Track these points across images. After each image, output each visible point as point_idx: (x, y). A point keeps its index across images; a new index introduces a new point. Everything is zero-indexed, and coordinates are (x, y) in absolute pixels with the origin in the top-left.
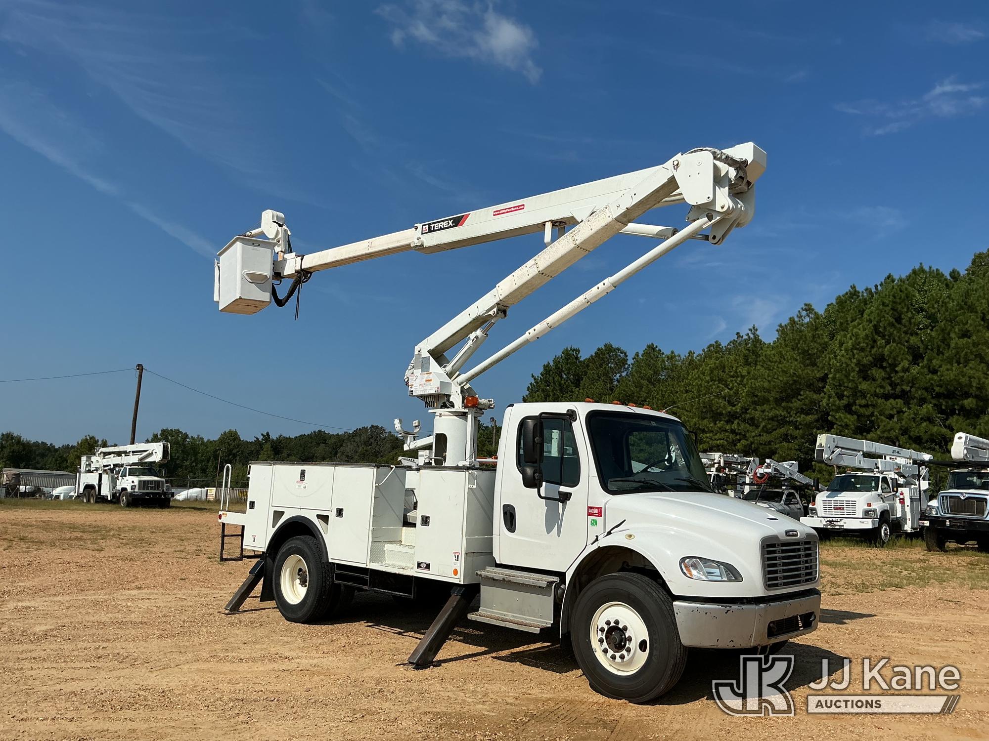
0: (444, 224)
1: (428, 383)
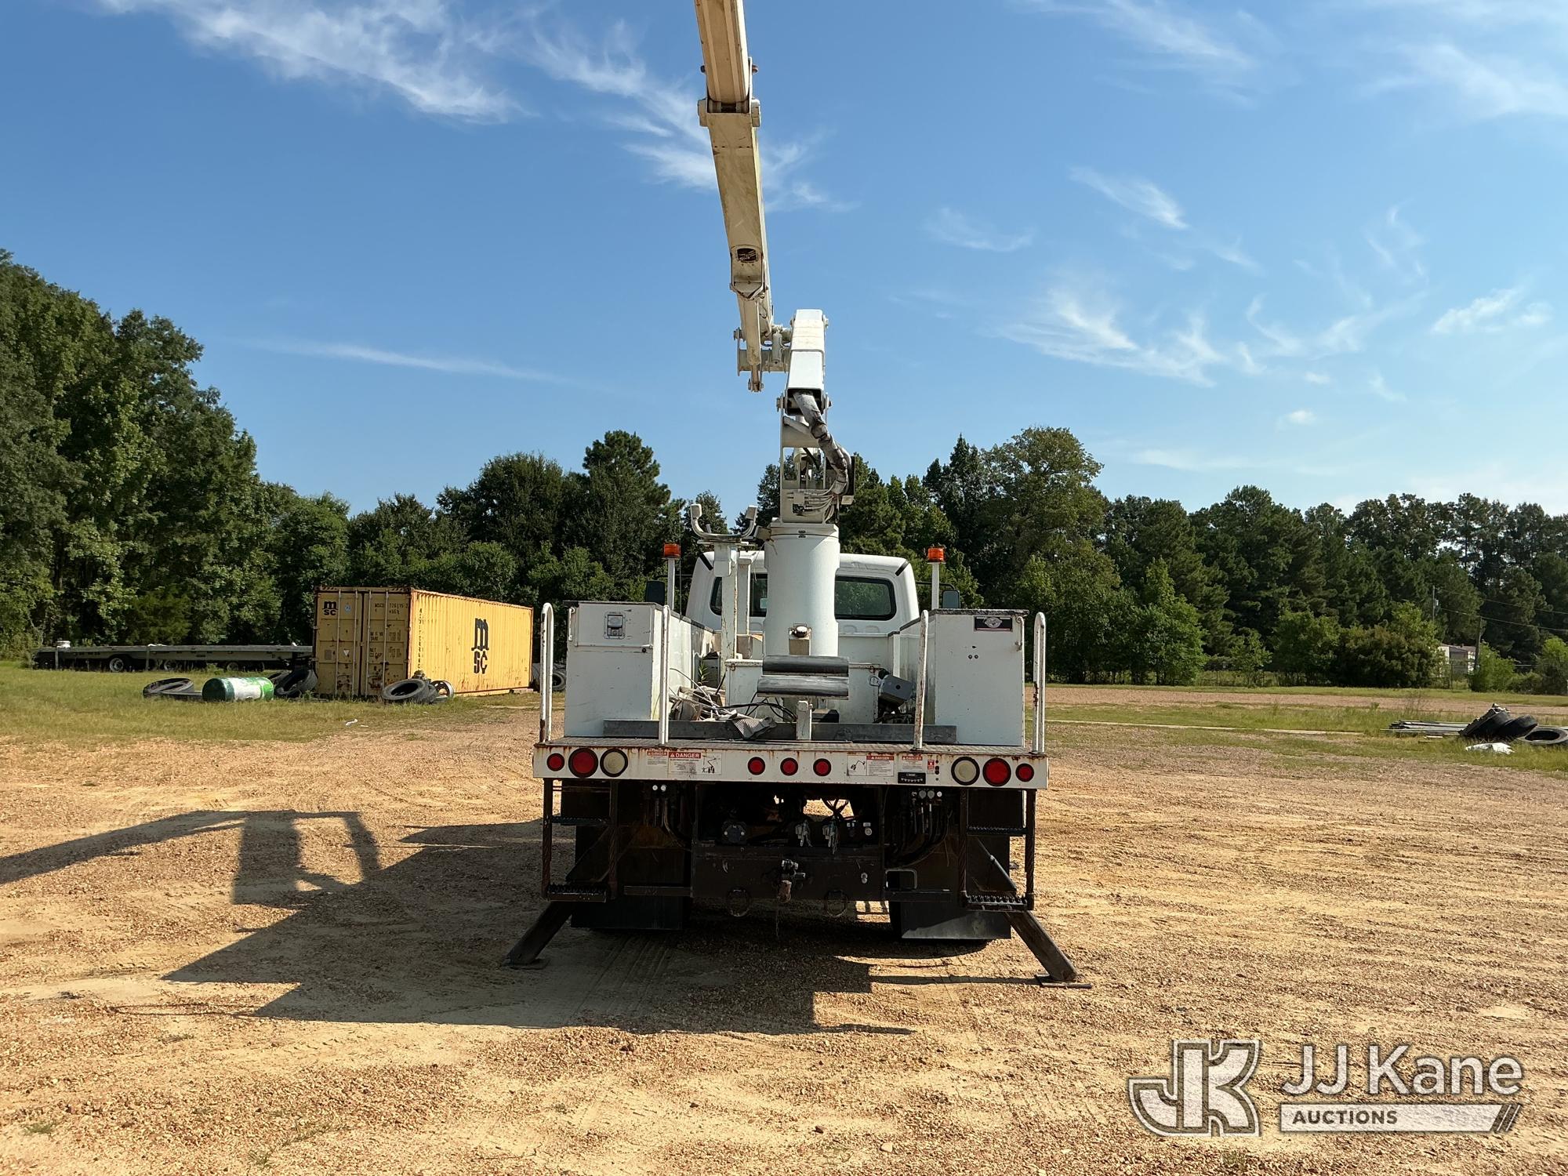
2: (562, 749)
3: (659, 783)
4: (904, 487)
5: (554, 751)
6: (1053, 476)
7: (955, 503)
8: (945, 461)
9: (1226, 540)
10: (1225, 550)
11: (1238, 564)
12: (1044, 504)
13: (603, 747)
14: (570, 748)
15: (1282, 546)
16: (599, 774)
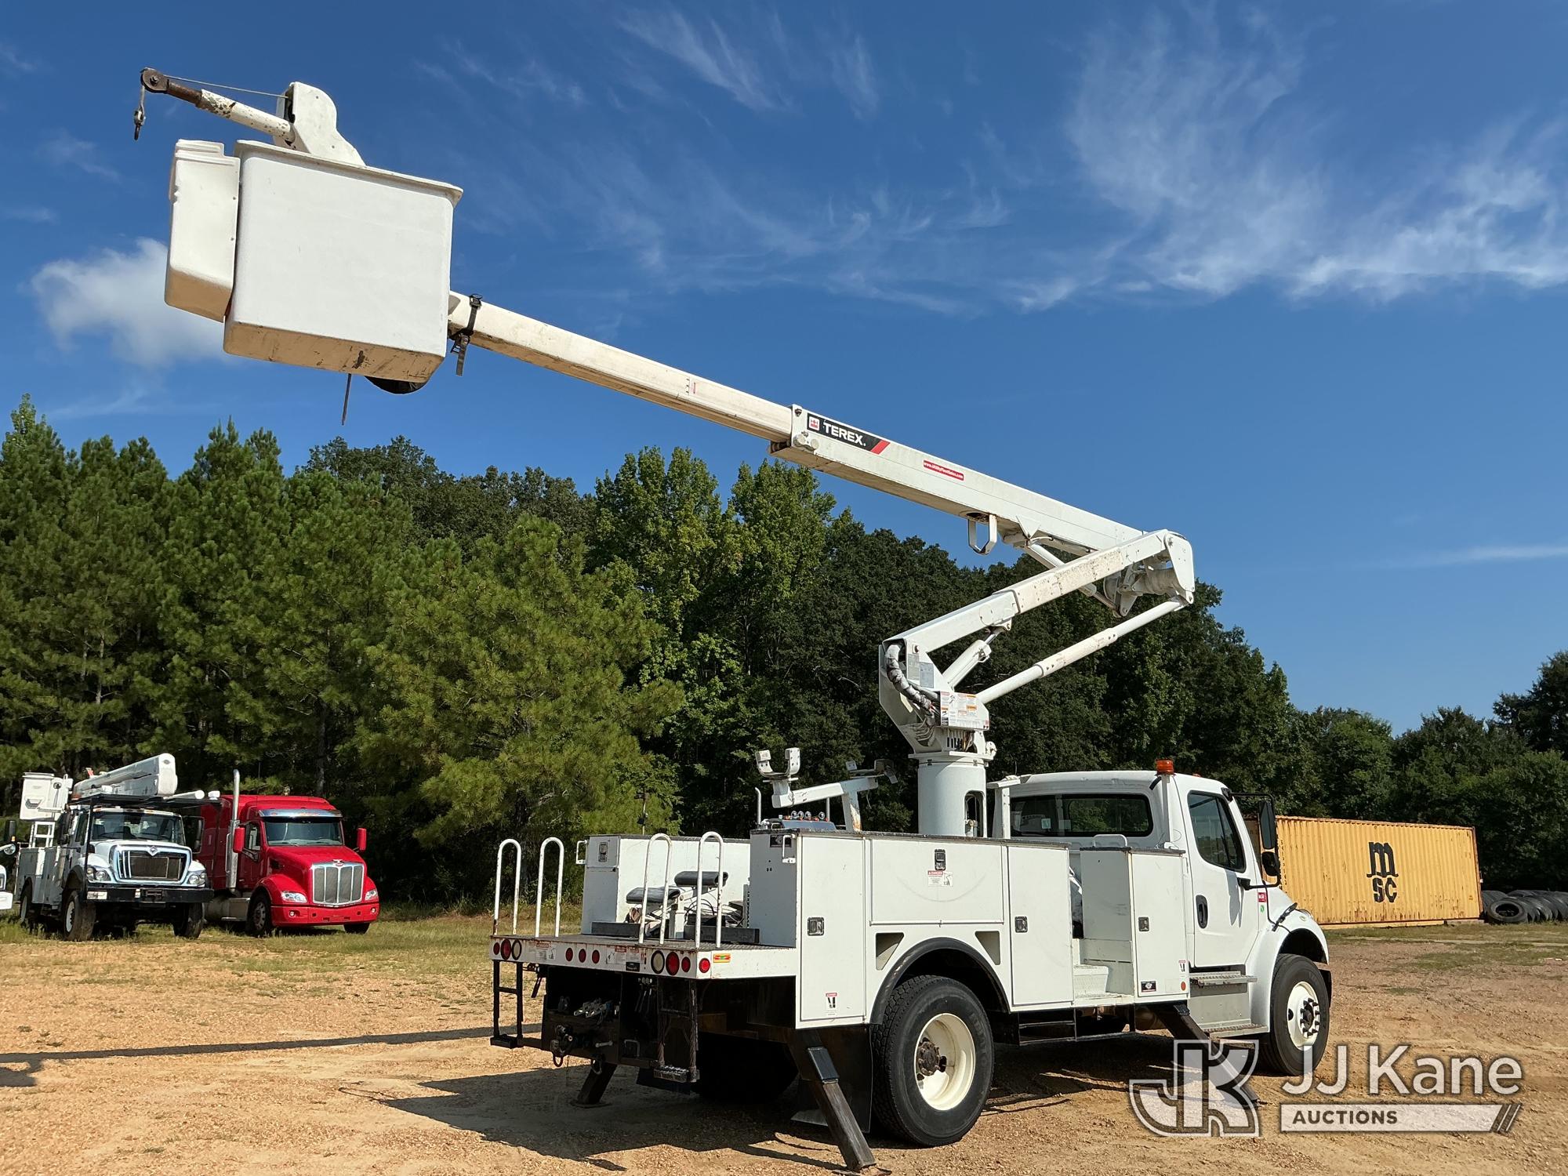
0: (849, 436)
1: (970, 711)
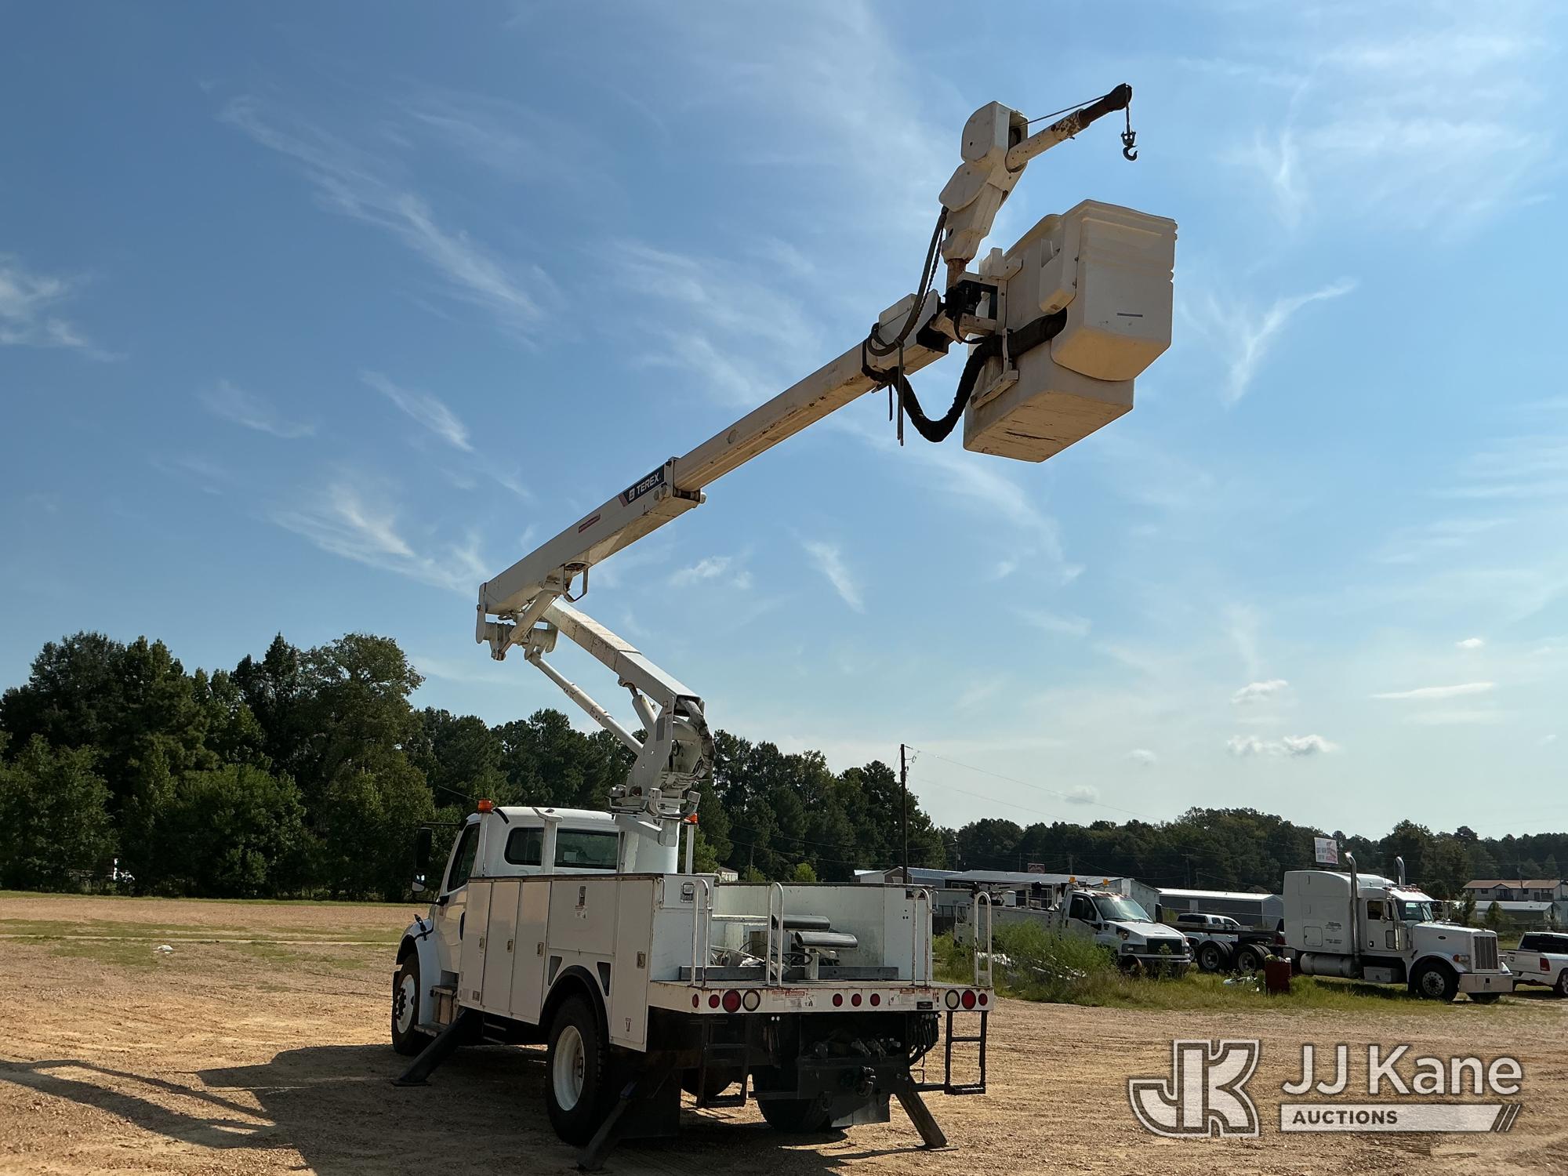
2: (718, 991)
3: (775, 1015)
4: (210, 681)
5: (714, 993)
6: (375, 685)
7: (266, 703)
8: (259, 658)
9: (527, 759)
10: (526, 769)
11: (536, 783)
12: (364, 714)
13: (745, 989)
14: (724, 990)
15: (575, 768)
16: (741, 1010)
